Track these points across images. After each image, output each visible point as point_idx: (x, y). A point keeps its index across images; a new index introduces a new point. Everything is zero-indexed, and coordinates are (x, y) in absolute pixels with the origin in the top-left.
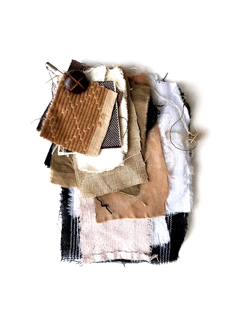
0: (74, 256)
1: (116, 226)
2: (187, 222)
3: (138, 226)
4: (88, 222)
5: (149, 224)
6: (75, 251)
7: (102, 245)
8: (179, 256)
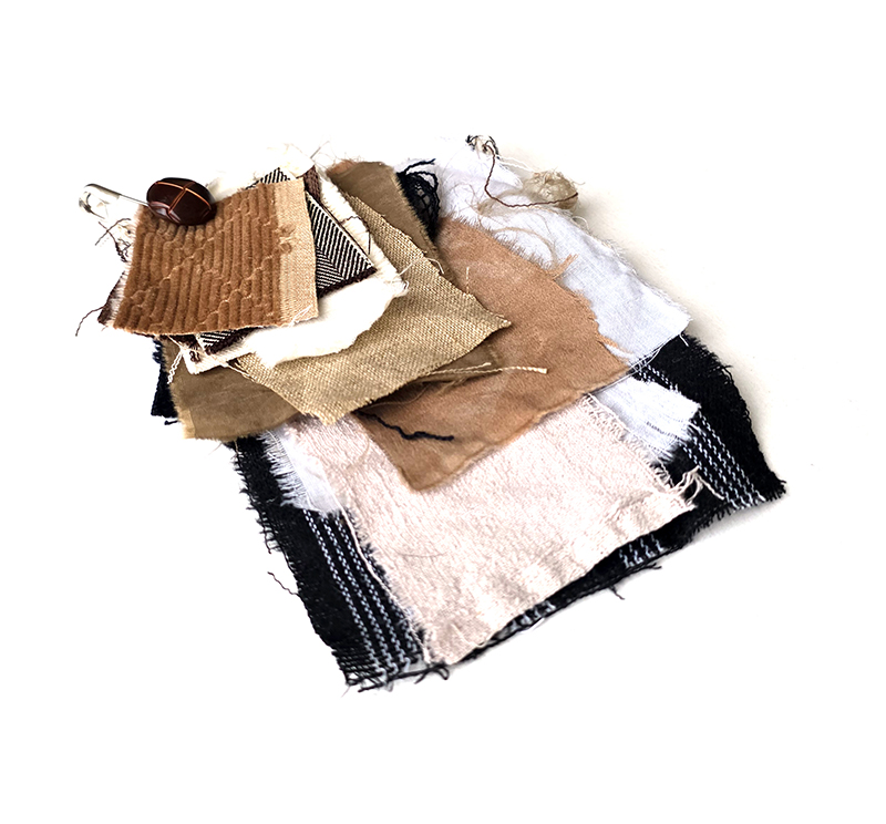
0: (396, 660)
1: (492, 479)
2: (706, 352)
3: (565, 441)
4: (383, 509)
5: (595, 414)
6: (388, 640)
7: (484, 560)
8: (780, 478)
